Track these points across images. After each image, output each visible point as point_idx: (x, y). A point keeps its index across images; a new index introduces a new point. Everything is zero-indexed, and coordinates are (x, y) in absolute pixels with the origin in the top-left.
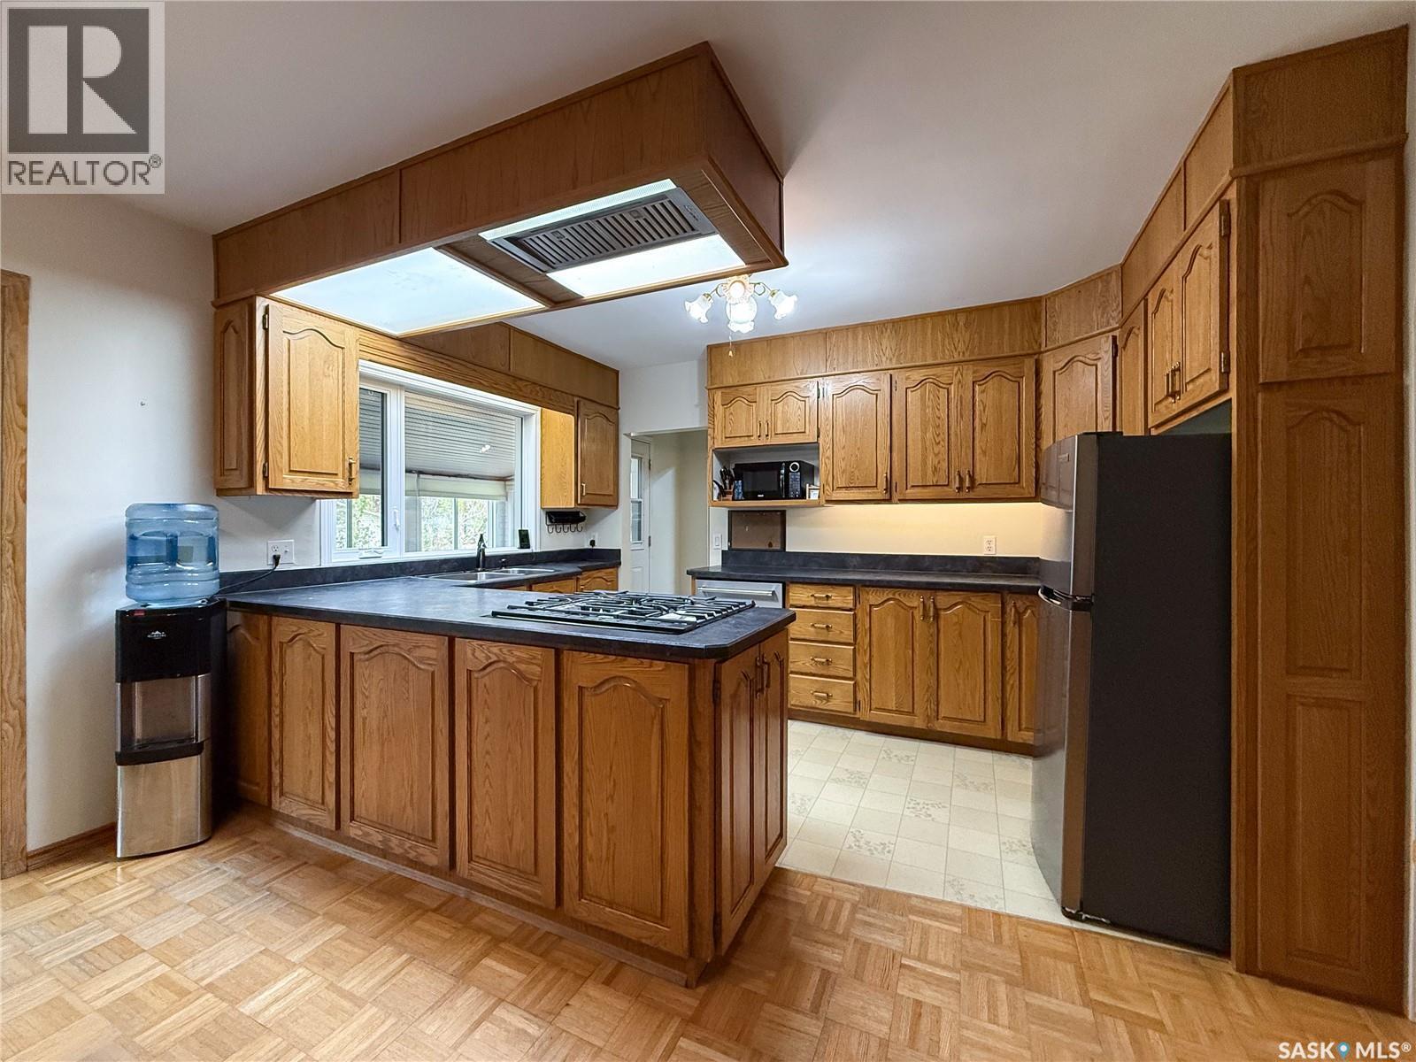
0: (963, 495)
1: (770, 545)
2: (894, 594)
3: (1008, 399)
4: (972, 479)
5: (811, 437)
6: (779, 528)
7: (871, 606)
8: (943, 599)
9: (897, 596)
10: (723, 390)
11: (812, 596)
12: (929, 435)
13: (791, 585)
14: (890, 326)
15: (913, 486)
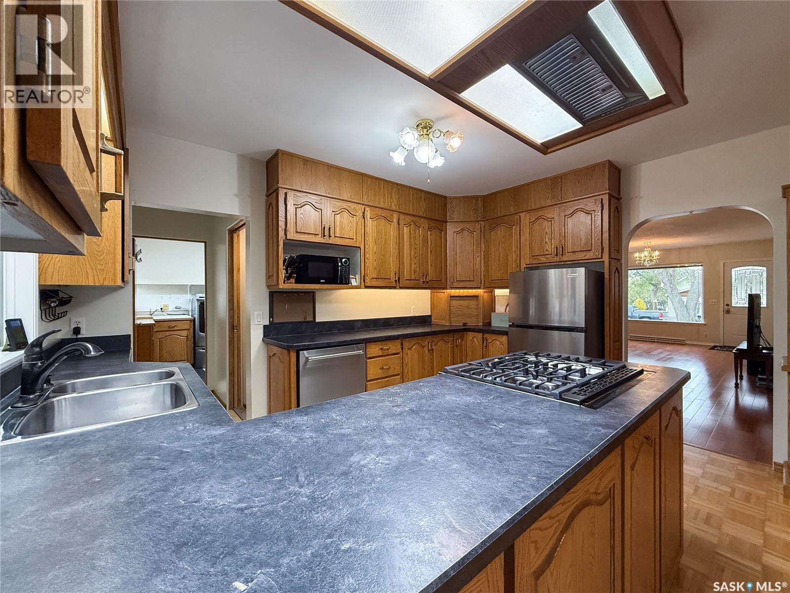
1: (305, 318)
2: (418, 340)
3: (438, 240)
4: (428, 278)
5: (358, 243)
6: (312, 305)
7: (408, 349)
8: (435, 339)
10: (295, 192)
11: (381, 349)
12: (412, 252)
13: (368, 344)
14: (396, 186)
15: (406, 280)
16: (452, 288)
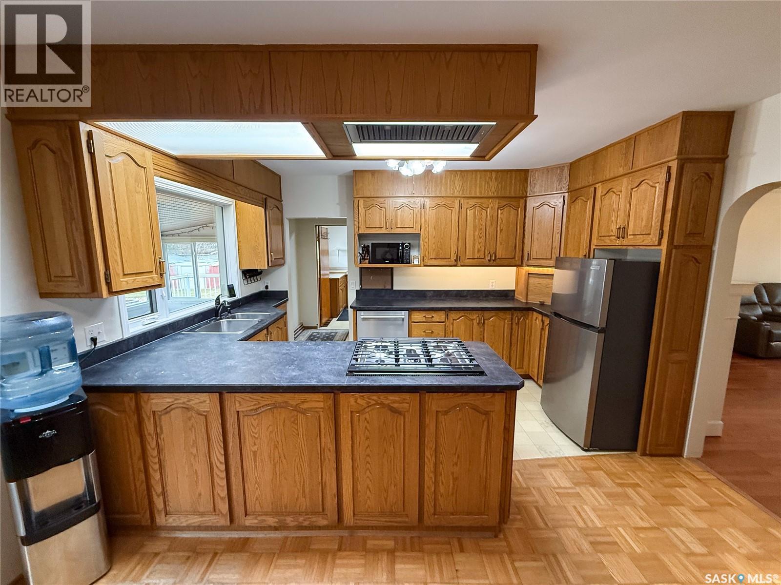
0: (491, 263)
1: (385, 286)
2: (465, 314)
3: (512, 218)
4: (495, 256)
5: (417, 230)
6: (390, 277)
7: (453, 320)
8: (487, 314)
9: (466, 315)
10: (365, 199)
11: (425, 317)
12: (477, 233)
13: (413, 311)
14: (459, 173)
15: (468, 259)
16: (529, 266)
